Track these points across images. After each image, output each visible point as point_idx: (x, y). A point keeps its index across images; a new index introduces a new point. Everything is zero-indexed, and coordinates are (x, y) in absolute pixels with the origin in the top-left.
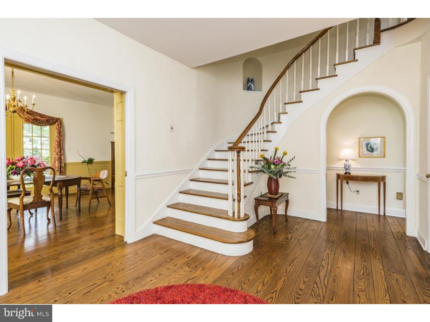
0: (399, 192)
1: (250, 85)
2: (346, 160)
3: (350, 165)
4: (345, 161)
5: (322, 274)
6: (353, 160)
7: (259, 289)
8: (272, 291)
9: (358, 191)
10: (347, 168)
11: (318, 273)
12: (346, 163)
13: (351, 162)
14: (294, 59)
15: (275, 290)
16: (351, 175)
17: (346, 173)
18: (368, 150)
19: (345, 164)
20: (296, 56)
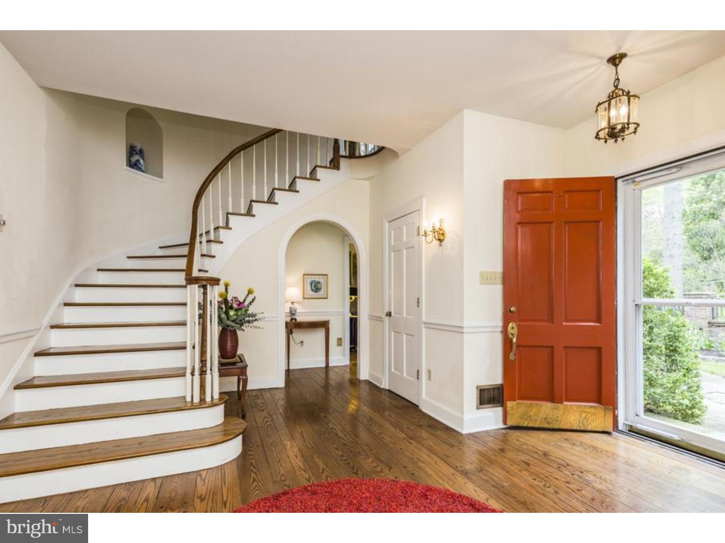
0: (339, 337)
1: (138, 161)
2: (292, 303)
3: (296, 309)
4: (290, 303)
5: (340, 434)
6: (298, 303)
7: (307, 476)
8: (321, 471)
9: (302, 342)
10: (292, 313)
11: (338, 437)
12: (293, 306)
13: (296, 306)
14: (241, 148)
15: (321, 469)
16: (298, 321)
17: (292, 319)
18: (312, 290)
19: (291, 308)
20: (244, 145)
